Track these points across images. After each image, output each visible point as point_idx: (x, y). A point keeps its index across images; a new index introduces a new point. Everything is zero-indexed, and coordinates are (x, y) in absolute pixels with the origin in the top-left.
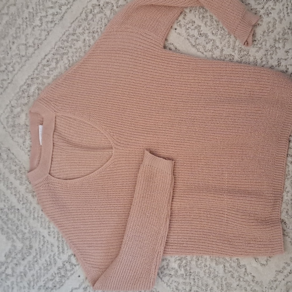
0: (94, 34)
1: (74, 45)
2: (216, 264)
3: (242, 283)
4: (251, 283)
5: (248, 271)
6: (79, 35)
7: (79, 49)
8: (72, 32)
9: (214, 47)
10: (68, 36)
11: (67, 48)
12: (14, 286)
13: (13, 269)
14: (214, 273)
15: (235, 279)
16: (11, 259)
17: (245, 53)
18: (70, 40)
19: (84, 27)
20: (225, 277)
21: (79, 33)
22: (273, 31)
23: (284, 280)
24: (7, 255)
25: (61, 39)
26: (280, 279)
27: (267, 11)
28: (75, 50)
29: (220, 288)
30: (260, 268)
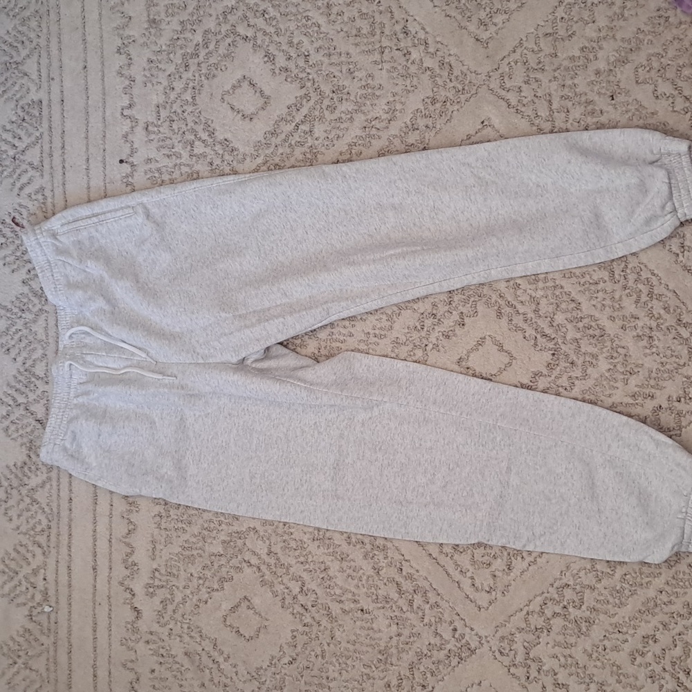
0: (646, 338)
1: (629, 295)
2: (224, 542)
3: (195, 582)
4: (196, 598)
5: (215, 593)
6: (649, 307)
7: (619, 304)
8: (656, 292)
9: (599, 573)
10: (648, 282)
11: (623, 278)
12: (174, 157)
13: (204, 156)
14: (210, 537)
15: (202, 571)
16: (221, 152)
17: (584, 629)
18: (641, 286)
19: (665, 317)
20: (203, 555)
21: (652, 307)
22: (619, 682)
23: (203, 650)
24: (228, 143)
25: (642, 267)
26: (203, 643)
27: (658, 677)
28: (617, 297)
29: (186, 545)
30: (220, 614)
